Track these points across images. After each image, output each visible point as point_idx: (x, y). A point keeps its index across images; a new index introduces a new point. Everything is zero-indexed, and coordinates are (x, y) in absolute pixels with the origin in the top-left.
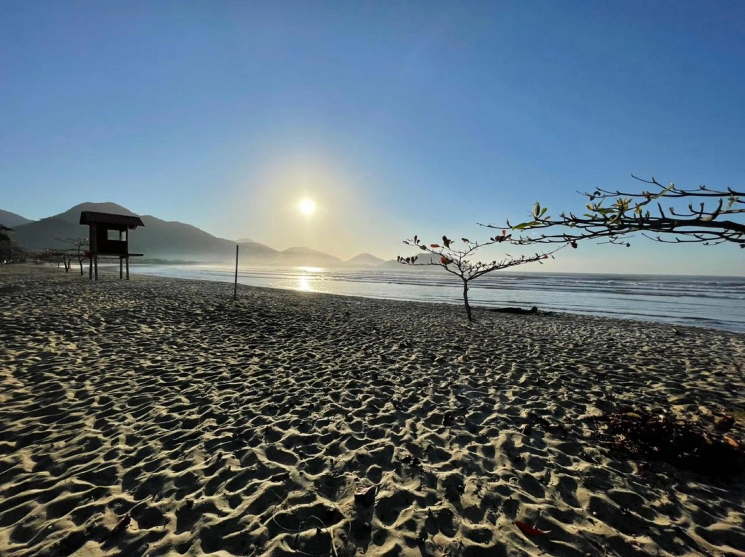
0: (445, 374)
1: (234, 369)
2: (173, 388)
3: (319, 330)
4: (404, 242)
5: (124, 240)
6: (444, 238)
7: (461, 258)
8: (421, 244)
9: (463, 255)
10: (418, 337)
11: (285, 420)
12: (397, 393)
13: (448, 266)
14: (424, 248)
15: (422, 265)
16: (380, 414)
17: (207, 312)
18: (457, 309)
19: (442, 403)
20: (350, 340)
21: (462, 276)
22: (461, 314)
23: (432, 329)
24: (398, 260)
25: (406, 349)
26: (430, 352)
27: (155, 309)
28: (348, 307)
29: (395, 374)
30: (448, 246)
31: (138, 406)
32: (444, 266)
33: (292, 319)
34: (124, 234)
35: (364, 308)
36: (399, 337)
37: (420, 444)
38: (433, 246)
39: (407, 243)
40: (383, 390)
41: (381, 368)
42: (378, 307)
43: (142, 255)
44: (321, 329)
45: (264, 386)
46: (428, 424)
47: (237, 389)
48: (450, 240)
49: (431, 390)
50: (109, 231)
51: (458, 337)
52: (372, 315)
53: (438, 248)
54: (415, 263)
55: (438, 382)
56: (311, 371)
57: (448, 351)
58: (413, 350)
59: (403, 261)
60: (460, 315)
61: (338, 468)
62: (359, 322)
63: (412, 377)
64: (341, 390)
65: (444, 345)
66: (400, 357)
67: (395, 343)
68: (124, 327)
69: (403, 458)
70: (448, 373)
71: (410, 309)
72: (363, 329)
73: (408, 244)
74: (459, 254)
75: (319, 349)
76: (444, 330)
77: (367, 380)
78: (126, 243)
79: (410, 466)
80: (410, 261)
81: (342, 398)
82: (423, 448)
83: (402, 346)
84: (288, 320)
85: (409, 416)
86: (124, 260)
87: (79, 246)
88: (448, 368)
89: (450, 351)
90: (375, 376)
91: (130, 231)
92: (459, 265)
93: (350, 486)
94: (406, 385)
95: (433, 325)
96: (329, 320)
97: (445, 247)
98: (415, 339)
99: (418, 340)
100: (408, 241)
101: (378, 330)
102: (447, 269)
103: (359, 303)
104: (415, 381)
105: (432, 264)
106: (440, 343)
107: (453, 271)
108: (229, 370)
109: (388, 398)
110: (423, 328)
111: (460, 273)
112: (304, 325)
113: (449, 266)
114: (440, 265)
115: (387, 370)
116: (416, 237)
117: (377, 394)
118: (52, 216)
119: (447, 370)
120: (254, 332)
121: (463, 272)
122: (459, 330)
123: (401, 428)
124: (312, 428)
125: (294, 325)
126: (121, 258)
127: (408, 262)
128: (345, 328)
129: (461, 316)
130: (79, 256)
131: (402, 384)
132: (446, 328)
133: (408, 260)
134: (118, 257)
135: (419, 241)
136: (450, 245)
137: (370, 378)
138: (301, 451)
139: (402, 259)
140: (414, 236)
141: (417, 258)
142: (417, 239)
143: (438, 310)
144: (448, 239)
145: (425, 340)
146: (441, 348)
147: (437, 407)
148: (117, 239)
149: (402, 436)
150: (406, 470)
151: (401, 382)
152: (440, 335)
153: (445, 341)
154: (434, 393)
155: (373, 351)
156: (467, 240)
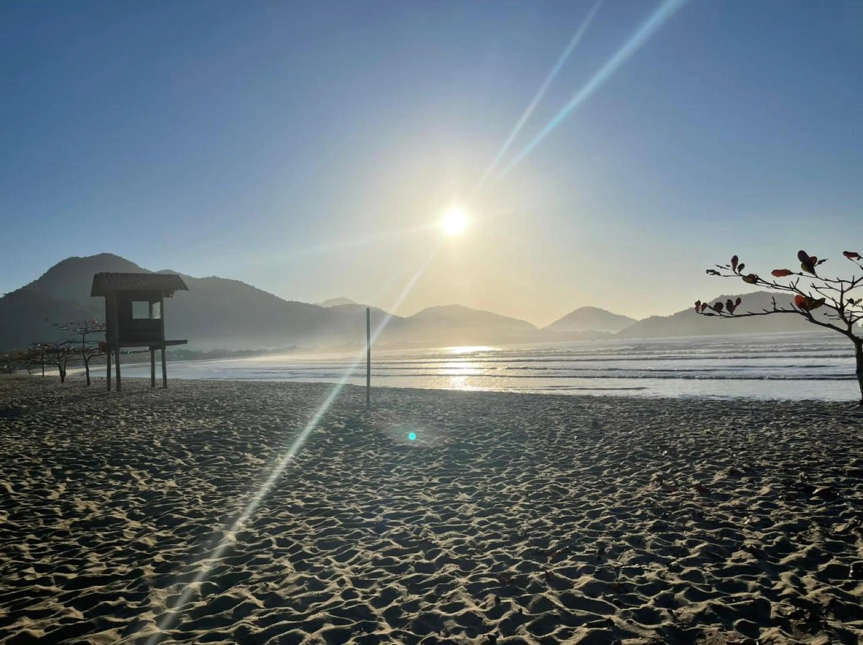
0: (841, 514)
1: (440, 508)
2: (366, 531)
3: (550, 454)
4: (708, 271)
5: (158, 317)
6: (802, 255)
7: (843, 292)
8: (745, 272)
9: (847, 286)
10: (764, 458)
11: (566, 567)
12: (751, 538)
13: (812, 312)
14: (752, 279)
15: (753, 314)
16: (729, 563)
17: (334, 430)
18: (842, 409)
19: (844, 552)
20: (622, 467)
21: (848, 333)
22: (852, 419)
23: (792, 446)
24: (697, 309)
25: (744, 479)
26: (799, 481)
27: (249, 429)
28: (588, 413)
29: (735, 514)
30: (813, 272)
31: (336, 550)
32: (803, 314)
33: (491, 437)
34: (157, 306)
35: (626, 415)
36: (723, 460)
37: (816, 600)
38: (778, 273)
39: (715, 273)
40: (722, 534)
41: (704, 505)
42: (653, 412)
43: (185, 342)
44: (555, 452)
45: (505, 528)
46: (821, 577)
47: (465, 531)
48: (815, 258)
49: (817, 534)
50: (135, 304)
51: (855, 456)
52: (648, 426)
53: (788, 277)
54: (735, 313)
55: (829, 526)
56: (574, 510)
57: (838, 480)
58: (760, 480)
59: (707, 310)
60: (851, 422)
61: (683, 620)
62: (627, 437)
63: (772, 519)
64: (642, 533)
65: (827, 470)
66: (737, 490)
67: (718, 470)
68: (223, 457)
69: (789, 613)
70: (847, 511)
71: (726, 414)
72: (638, 448)
73: (718, 274)
74: (838, 286)
75: (568, 481)
76: (822, 448)
77: (685, 521)
78: (160, 322)
79: (806, 620)
80: (724, 309)
81: (649, 543)
82: (822, 605)
83: (733, 474)
84: (486, 438)
85: (785, 568)
86: (158, 352)
87: (84, 335)
88: (845, 504)
89: (843, 479)
90: (698, 517)
91: (165, 299)
92: (841, 310)
93: (711, 637)
94: (763, 529)
95: (793, 440)
96: (563, 436)
97: (805, 273)
98: (758, 462)
99: (764, 463)
100: (717, 270)
101: (673, 452)
102: (812, 320)
103: (607, 407)
104: (781, 523)
105: (776, 311)
106: (818, 468)
107: (826, 322)
108: (433, 509)
109: (735, 545)
110: (770, 444)
111: (845, 328)
112: (518, 446)
113: (814, 313)
114: (795, 311)
115: (717, 508)
116: (735, 260)
117: (710, 539)
118: (20, 287)
119: (845, 508)
120: (433, 459)
121: (850, 324)
122: (856, 447)
123: (773, 582)
124: (618, 576)
125: (499, 446)
126: (152, 349)
127: (719, 311)
128: (600, 448)
129: (856, 422)
130: (84, 351)
131: (753, 527)
132: (824, 442)
133: (718, 307)
134: (147, 348)
135: (742, 266)
136: (817, 268)
137: (690, 519)
138: (615, 599)
139: (705, 305)
140: (731, 257)
141: (739, 301)
142: (739, 263)
143: (795, 413)
144: (810, 255)
145: (780, 464)
146: (821, 475)
147: (835, 557)
148: (146, 316)
149: (780, 591)
150: (799, 627)
151: (751, 524)
152: (814, 455)
153: (827, 464)
154: (823, 539)
155: (676, 482)
156: (855, 255)
